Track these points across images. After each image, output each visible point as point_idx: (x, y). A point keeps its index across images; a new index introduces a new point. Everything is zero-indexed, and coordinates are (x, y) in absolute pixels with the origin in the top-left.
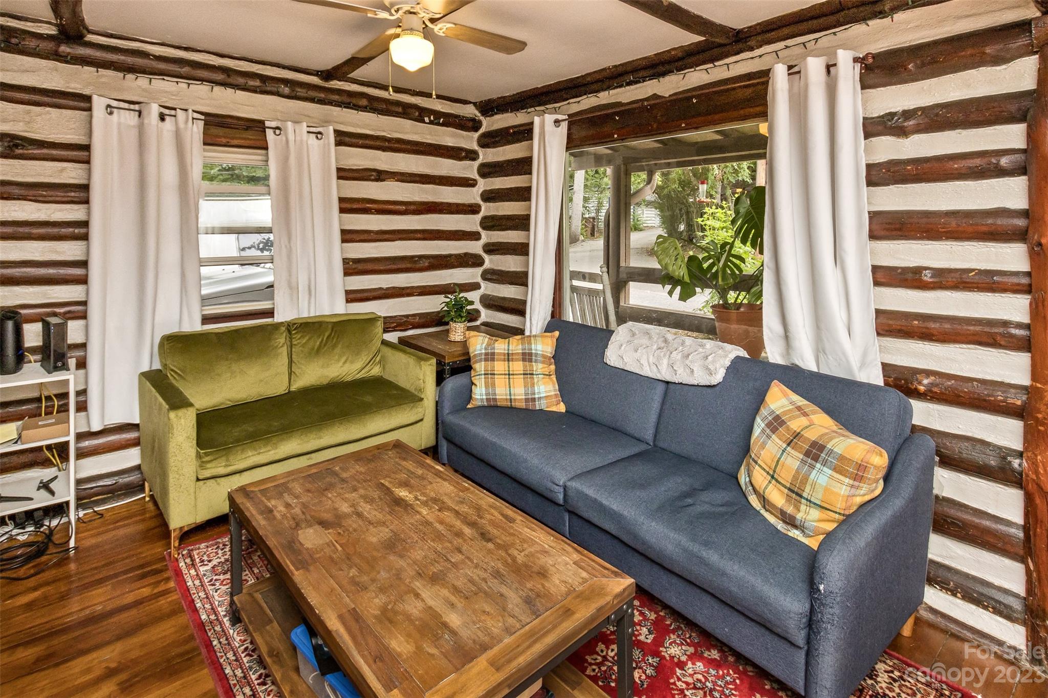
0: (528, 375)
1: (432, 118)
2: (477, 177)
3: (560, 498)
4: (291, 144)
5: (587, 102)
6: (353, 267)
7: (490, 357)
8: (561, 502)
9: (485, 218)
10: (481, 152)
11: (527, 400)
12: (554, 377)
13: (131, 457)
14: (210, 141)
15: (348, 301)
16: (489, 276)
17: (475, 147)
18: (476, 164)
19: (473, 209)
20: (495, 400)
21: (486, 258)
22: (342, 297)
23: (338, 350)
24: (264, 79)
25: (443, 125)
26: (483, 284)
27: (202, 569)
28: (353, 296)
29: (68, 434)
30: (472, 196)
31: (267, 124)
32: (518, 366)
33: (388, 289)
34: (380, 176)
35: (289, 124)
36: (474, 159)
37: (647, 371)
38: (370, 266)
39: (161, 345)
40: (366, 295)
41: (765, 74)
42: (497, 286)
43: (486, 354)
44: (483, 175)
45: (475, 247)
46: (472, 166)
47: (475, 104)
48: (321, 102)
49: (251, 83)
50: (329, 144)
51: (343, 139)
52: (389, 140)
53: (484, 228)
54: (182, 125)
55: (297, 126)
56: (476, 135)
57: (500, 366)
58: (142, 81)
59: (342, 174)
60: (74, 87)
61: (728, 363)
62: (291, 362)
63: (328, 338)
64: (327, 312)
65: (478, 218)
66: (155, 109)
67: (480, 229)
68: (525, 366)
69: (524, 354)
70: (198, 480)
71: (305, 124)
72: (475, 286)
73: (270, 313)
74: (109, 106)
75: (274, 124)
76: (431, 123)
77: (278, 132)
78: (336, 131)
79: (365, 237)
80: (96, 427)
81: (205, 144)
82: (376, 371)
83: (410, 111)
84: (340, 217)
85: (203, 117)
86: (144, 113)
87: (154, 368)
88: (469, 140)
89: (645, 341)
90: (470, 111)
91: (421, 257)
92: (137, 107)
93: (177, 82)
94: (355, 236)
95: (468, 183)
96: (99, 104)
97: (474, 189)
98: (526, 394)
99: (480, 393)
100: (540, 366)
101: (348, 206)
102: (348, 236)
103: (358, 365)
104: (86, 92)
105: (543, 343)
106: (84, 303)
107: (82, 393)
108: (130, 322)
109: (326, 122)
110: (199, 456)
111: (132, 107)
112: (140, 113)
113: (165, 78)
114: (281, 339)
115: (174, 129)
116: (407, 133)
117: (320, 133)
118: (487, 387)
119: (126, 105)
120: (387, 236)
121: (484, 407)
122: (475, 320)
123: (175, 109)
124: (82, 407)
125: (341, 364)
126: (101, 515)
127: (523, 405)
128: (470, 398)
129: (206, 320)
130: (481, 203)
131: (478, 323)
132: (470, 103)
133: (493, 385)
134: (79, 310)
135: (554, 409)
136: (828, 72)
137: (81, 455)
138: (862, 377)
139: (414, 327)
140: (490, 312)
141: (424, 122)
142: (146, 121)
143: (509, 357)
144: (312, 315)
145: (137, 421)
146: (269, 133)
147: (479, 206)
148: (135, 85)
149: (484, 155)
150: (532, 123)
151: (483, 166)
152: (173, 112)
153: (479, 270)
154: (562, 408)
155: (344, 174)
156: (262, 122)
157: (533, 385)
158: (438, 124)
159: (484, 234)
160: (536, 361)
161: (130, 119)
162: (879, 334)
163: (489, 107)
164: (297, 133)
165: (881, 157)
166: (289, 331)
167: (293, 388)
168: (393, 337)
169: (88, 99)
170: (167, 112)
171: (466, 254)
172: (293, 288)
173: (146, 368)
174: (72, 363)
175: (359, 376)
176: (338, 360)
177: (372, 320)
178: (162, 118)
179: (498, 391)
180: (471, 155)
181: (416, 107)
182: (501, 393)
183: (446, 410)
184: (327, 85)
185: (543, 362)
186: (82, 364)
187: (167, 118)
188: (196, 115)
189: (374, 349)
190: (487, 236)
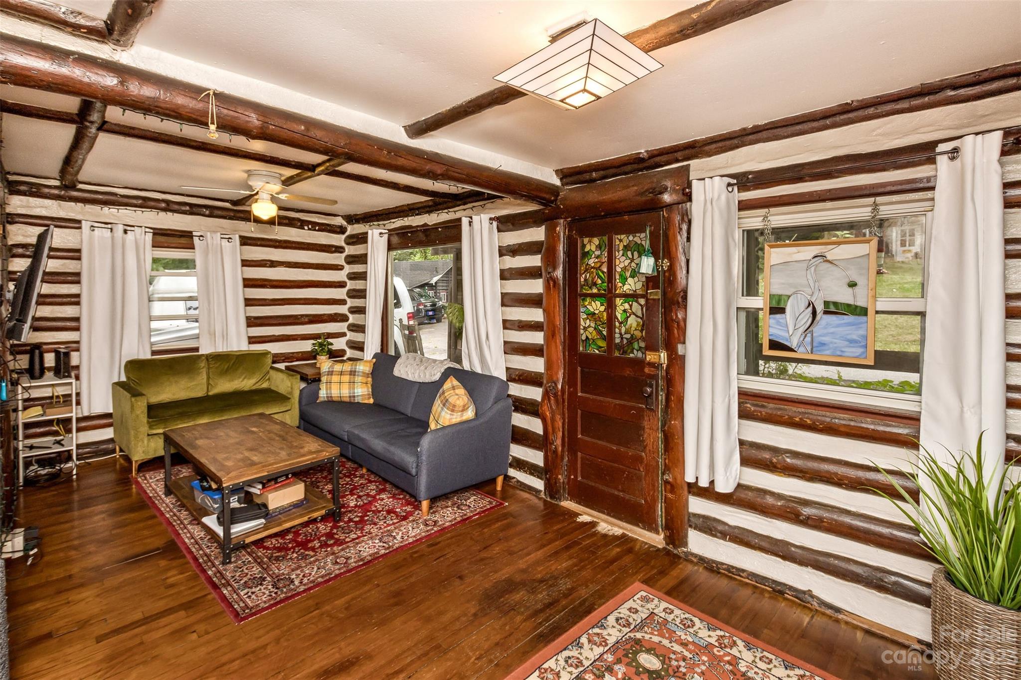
0: (352, 383)
1: (310, 227)
2: (344, 264)
3: (346, 438)
4: (210, 246)
5: (398, 223)
6: (252, 322)
7: (331, 373)
8: (346, 440)
9: (349, 291)
10: (347, 247)
11: (350, 397)
12: (369, 386)
13: (108, 433)
14: (157, 245)
15: (250, 343)
16: (351, 328)
17: (343, 244)
18: (343, 255)
19: (341, 285)
20: (331, 397)
21: (351, 316)
22: (245, 341)
23: (239, 371)
24: (191, 205)
25: (318, 230)
26: (348, 333)
27: (151, 481)
28: (252, 340)
29: (72, 412)
30: (341, 276)
31: (194, 234)
32: (346, 378)
33: (279, 336)
34: (273, 264)
35: (209, 233)
36: (342, 252)
37: (410, 378)
38: (266, 322)
39: (126, 366)
40: (263, 339)
41: (459, 220)
42: (356, 334)
43: (329, 372)
44: (348, 263)
45: (343, 309)
46: (341, 257)
47: (342, 216)
48: (231, 218)
49: (183, 208)
50: (236, 246)
51: (246, 241)
52: (280, 241)
53: (350, 297)
54: (138, 237)
55: (214, 236)
56: (344, 237)
57: (335, 378)
58: (113, 210)
59: (245, 263)
60: (72, 215)
61: (443, 370)
62: (208, 378)
63: (233, 364)
64: (235, 349)
65: (345, 290)
66: (121, 228)
67: (346, 298)
68: (350, 378)
69: (351, 371)
70: (148, 435)
71: (219, 234)
72: (343, 335)
73: (197, 349)
74: (92, 226)
75: (198, 234)
76: (309, 229)
77: (201, 238)
78: (240, 237)
79: (263, 303)
80: (86, 414)
81: (153, 246)
82: (265, 385)
83: (294, 222)
84: (244, 291)
85: (152, 231)
86: (114, 230)
87: (121, 380)
88: (338, 240)
89: (412, 361)
90: (339, 221)
91: (302, 316)
92: (109, 226)
93: (135, 211)
94: (255, 302)
95: (337, 268)
96: (85, 225)
97: (342, 272)
98: (350, 393)
99: (323, 394)
100: (360, 378)
101: (249, 283)
102: (249, 302)
103: (253, 381)
104: (78, 217)
105: (364, 365)
106: (78, 342)
107: (78, 394)
108: (106, 353)
109: (235, 231)
110: (148, 422)
111: (106, 226)
112: (111, 229)
113: (128, 208)
114: (203, 364)
115: (134, 238)
116: (292, 236)
117: (230, 238)
118: (327, 389)
119: (103, 225)
120: (279, 302)
121: (325, 401)
122: (343, 356)
123: (133, 226)
124: (78, 403)
125: (241, 380)
126: (89, 464)
127: (347, 400)
128: (318, 397)
129: (154, 353)
130: (347, 281)
131: (345, 358)
132: (339, 216)
133: (330, 388)
134: (76, 346)
135: (366, 402)
136: (470, 225)
137: (79, 430)
138: (495, 374)
139: (297, 360)
140: (353, 351)
141: (304, 229)
142: (115, 235)
143: (341, 373)
144: (225, 350)
145: (111, 411)
146: (196, 240)
147: (346, 283)
148: (109, 212)
149: (349, 250)
150: (367, 233)
151: (347, 257)
152: (132, 229)
153: (346, 324)
154: (371, 401)
155: (246, 263)
156: (191, 232)
157: (354, 389)
158: (315, 230)
159: (349, 300)
160: (358, 375)
161: (107, 233)
162: (505, 353)
163: (352, 219)
164: (215, 239)
165: (507, 266)
166: (207, 360)
167: (211, 393)
168: (282, 366)
169: (79, 222)
170: (129, 228)
171: (336, 314)
172: (212, 334)
173: (116, 380)
174: (73, 374)
175: (254, 388)
176: (239, 378)
177: (265, 354)
178: (125, 232)
179: (333, 392)
180: (339, 250)
181: (299, 220)
182: (335, 392)
183: (303, 403)
184: (235, 208)
185: (362, 376)
186: (77, 378)
187: (128, 232)
188: (147, 230)
189: (265, 371)
190: (351, 302)
